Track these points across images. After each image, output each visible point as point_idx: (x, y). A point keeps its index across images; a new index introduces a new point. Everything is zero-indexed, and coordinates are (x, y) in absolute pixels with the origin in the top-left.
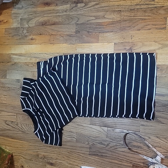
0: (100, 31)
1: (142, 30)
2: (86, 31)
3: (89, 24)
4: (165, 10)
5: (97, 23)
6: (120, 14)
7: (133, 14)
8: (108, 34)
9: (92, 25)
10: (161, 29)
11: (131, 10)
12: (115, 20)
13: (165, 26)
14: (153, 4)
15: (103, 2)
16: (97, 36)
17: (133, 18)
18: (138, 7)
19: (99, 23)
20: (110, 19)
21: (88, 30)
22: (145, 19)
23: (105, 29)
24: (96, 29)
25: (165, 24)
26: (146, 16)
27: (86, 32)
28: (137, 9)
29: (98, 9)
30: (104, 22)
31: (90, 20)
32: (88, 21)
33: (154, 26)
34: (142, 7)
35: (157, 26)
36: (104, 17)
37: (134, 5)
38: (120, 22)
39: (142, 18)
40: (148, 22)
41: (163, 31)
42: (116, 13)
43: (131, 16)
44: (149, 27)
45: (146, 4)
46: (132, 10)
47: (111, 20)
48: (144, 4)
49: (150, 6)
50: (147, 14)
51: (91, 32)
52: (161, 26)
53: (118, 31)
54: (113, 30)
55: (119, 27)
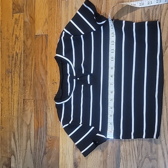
0: (45, 133)
1: (47, 67)
2: (43, 157)
3: (35, 152)
4: (27, 39)
5: (35, 137)
6: (27, 101)
7: (29, 82)
8: (49, 120)
9: (37, 146)
10: (47, 41)
11: (24, 85)
12: (34, 108)
13: (44, 37)
14: (21, 56)
15: (13, 126)
16: (51, 139)
17: (33, 82)
18: (22, 75)
19: (35, 135)
20: (31, 116)
21: (42, 154)
22: (35, 64)
23: (43, 125)
24: (42, 140)
25: (42, 37)
26: (32, 64)
27: (45, 158)
28: (24, 77)
29: (19, 134)
30: (35, 126)
31: (31, 149)
32: (32, 153)
33: (44, 51)
34: (22, 69)
35: (44, 48)
36: (29, 126)
37: (20, 81)
38: (35, 101)
39: (34, 69)
41: (50, 38)
42: (25, 106)
43: (31, 84)
44: (44, 58)
45: (20, 64)
46: (24, 83)
47: (33, 114)
48: (19, 67)
49: (22, 59)
50: (30, 63)
51: (45, 149)
52: (44, 42)
53: (46, 104)
54: (45, 113)
55: (42, 102)
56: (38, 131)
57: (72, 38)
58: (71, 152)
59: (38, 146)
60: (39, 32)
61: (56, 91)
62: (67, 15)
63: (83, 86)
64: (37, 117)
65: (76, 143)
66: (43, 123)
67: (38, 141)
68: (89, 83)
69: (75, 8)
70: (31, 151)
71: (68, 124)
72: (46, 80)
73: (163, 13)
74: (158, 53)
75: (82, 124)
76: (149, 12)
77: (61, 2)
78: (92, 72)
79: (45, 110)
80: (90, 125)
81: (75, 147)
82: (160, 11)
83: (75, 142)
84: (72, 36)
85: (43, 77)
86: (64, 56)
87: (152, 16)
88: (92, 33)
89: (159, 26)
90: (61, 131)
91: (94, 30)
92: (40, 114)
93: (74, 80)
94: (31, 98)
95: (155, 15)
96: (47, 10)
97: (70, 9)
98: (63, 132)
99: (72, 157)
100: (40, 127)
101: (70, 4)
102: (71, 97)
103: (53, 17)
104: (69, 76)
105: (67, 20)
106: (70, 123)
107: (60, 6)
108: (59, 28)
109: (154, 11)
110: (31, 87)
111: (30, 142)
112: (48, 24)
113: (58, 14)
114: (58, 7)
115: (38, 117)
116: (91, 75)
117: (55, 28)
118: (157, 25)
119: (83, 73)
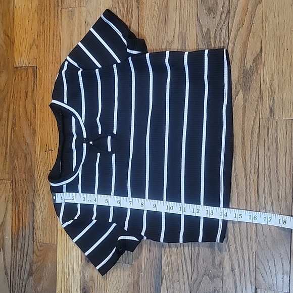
0: (31, 237)
1: (35, 123)
2: (27, 279)
3: (12, 271)
5: (12, 245)
7: (2, 149)
8: (38, 214)
9: (16, 262)
10: (35, 78)
12: (11, 194)
13: (30, 70)
16: (42, 248)
17: (10, 148)
19: (12, 241)
20: (6, 208)
21: (26, 275)
22: (14, 118)
23: (27, 224)
24: (26, 251)
25: (27, 70)
26: (8, 116)
27: (31, 282)
30: (12, 226)
31: (5, 267)
32: (6, 273)
33: (29, 95)
35: (30, 89)
36: (2, 227)
39: (12, 126)
40: (19, 111)
41: (40, 72)
43: (6, 153)
44: (30, 107)
47: (10, 206)
50: (5, 115)
51: (32, 266)
52: (30, 80)
53: (33, 187)
54: (31, 203)
55: (25, 183)
56: (18, 235)
57: (80, 73)
58: (77, 270)
59: (18, 261)
60: (20, 62)
61: (51, 164)
62: (72, 35)
63: (99, 154)
64: (17, 211)
65: (87, 253)
66: (27, 220)
67: (19, 252)
68: (110, 150)
69: (85, 22)
70: (6, 270)
71: (72, 221)
72: (34, 146)
73: (232, 37)
74: (225, 101)
75: (95, 219)
76: (210, 33)
77: (61, 11)
78: (115, 132)
79: (31, 198)
80: (110, 220)
81: (84, 261)
82: (227, 33)
83: (84, 251)
84: (81, 70)
85: (29, 140)
86: (66, 103)
87: (215, 41)
88: (115, 66)
89: (227, 57)
90: (59, 233)
91: (119, 61)
92: (23, 205)
93: (85, 145)
94: (7, 177)
95: (220, 39)
96: (36, 25)
97: (76, 24)
98: (63, 235)
99: (79, 278)
100: (22, 228)
101: (76, 15)
102: (78, 174)
103: (47, 36)
104: (75, 137)
105: (71, 43)
106: (76, 218)
107: (59, 17)
108: (57, 56)
109: (218, 32)
110: (5, 156)
111: (4, 254)
112: (37, 48)
113: (55, 31)
114: (56, 20)
115: (19, 211)
116: (113, 136)
117: (51, 56)
118: (224, 56)
119: (100, 133)
